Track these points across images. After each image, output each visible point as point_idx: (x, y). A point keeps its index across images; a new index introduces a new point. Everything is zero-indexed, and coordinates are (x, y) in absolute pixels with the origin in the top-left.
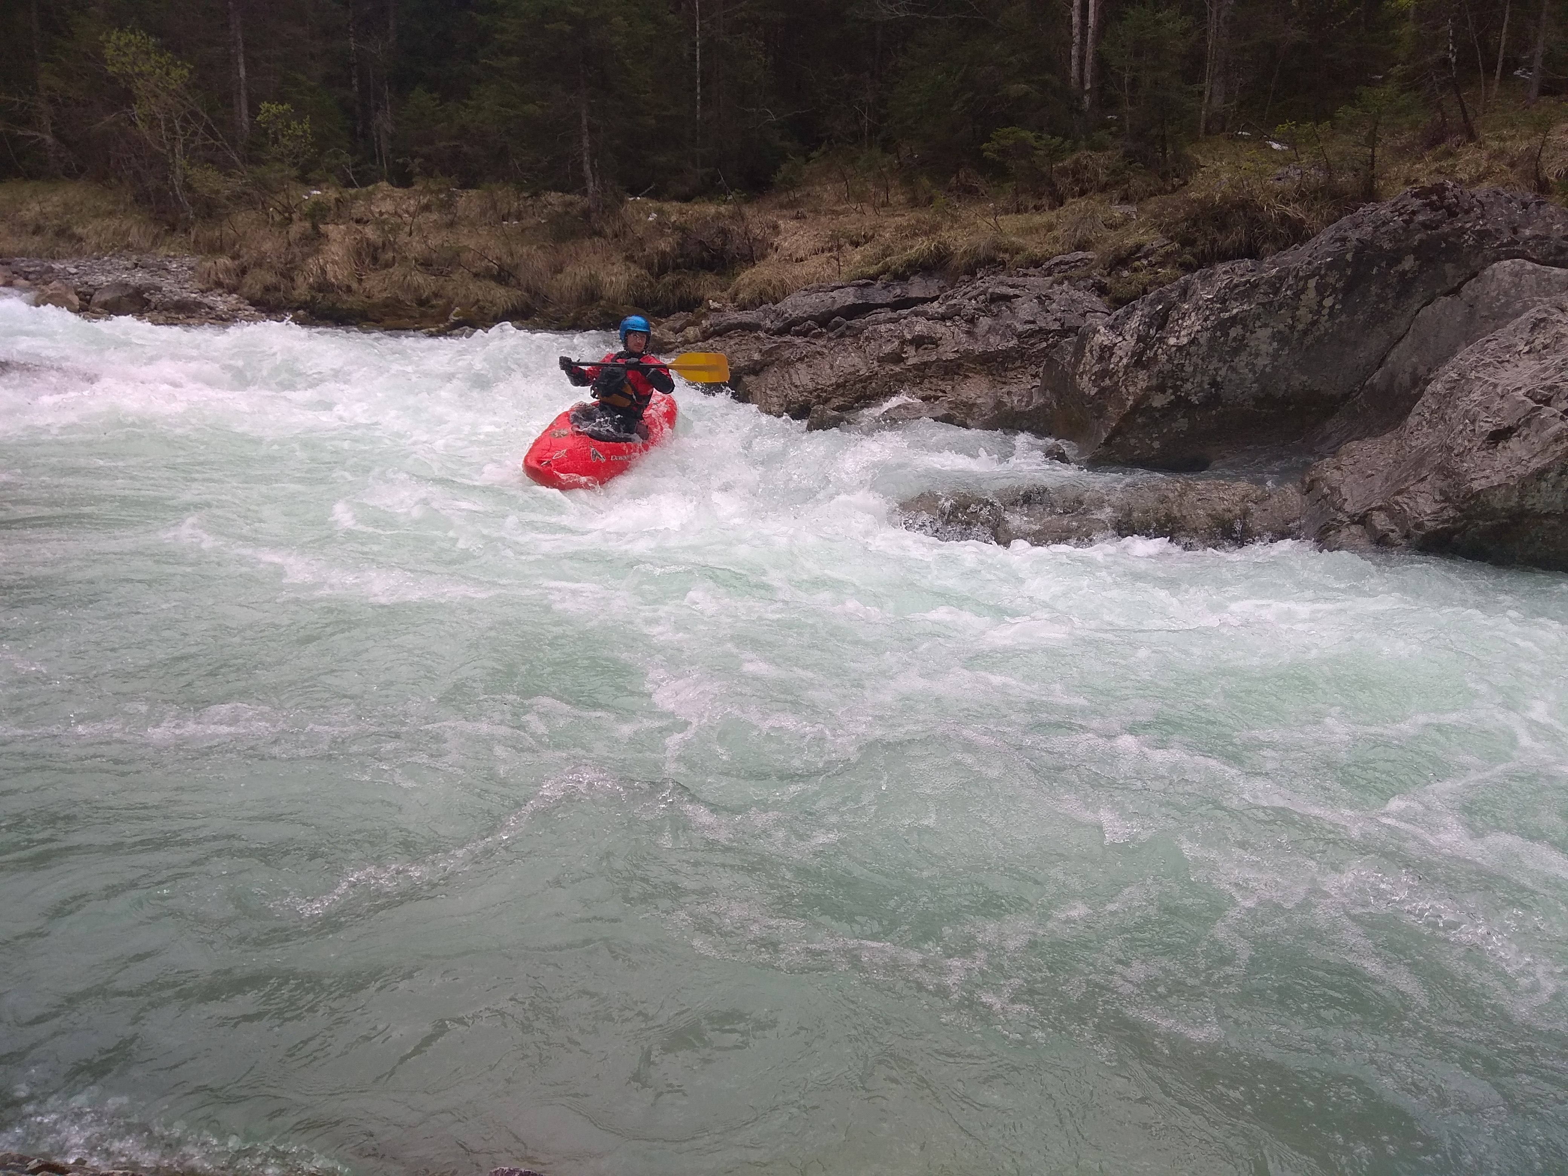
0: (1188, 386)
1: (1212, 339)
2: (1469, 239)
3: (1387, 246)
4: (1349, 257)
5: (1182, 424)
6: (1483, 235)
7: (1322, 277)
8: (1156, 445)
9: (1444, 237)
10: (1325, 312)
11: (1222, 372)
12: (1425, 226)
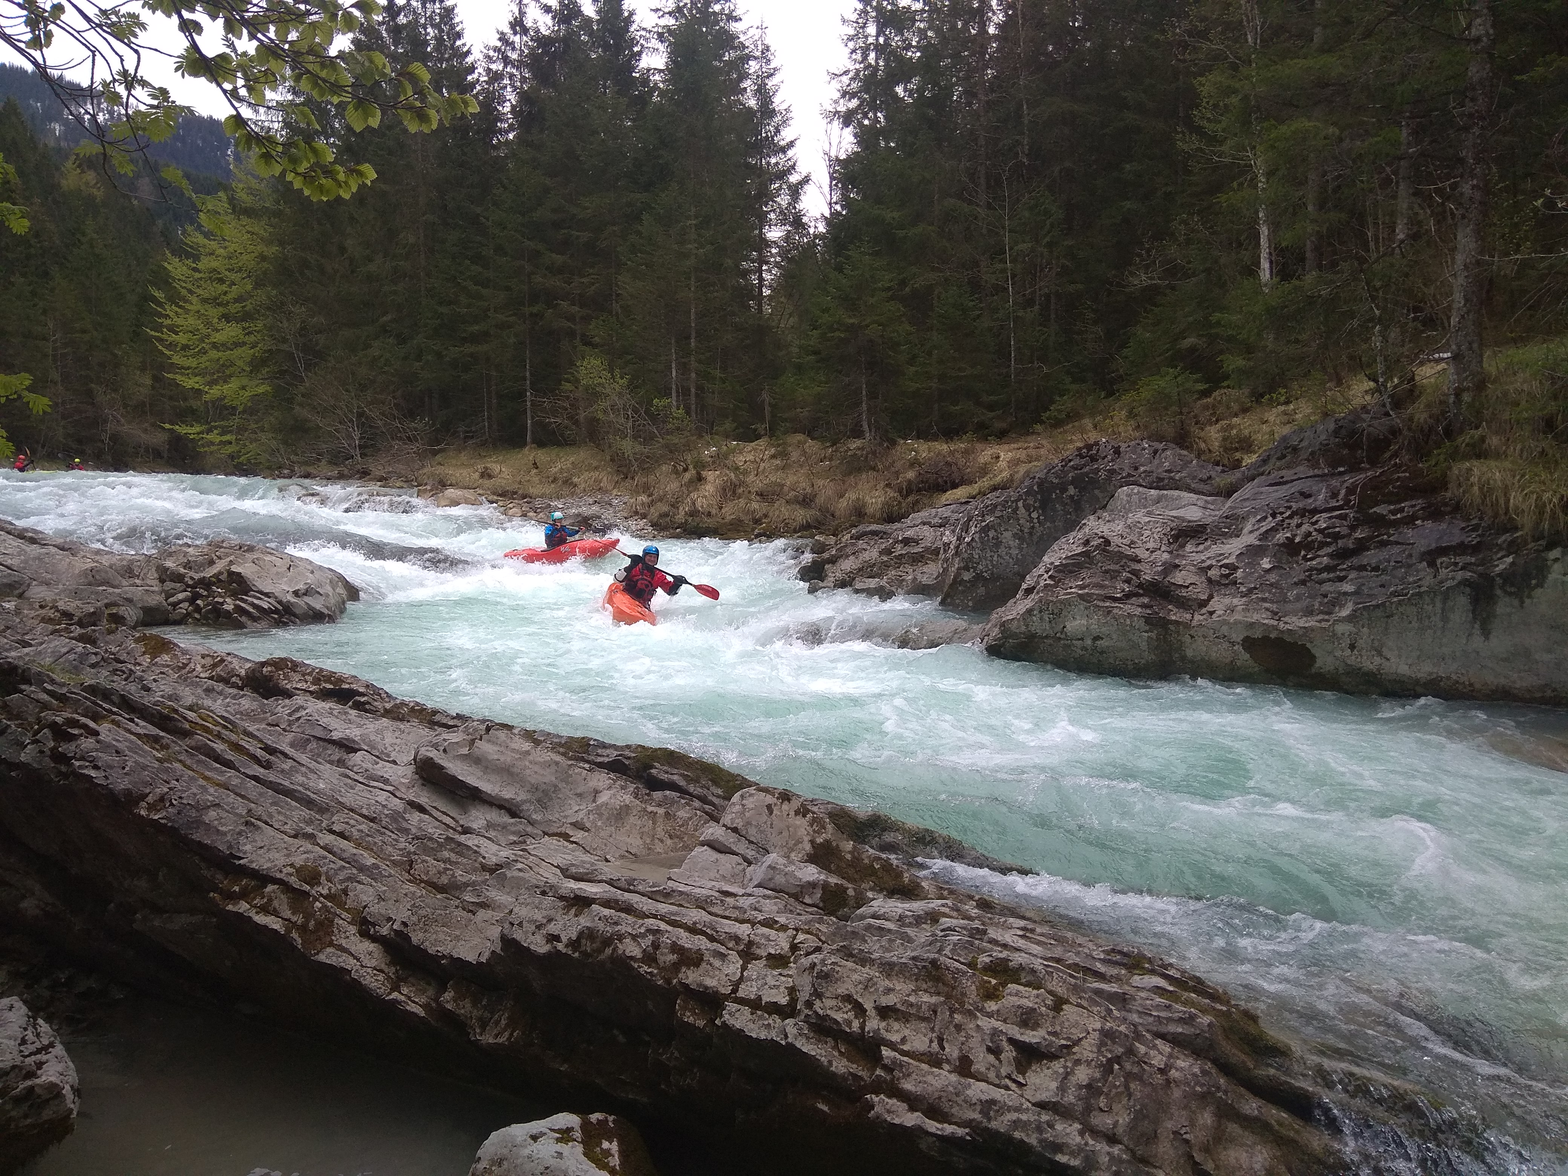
0: (980, 567)
1: (981, 538)
2: (1103, 475)
3: (1055, 481)
4: (1035, 488)
5: (981, 591)
6: (1112, 472)
7: (1025, 500)
8: (970, 604)
9: (1087, 474)
10: (1036, 521)
11: (995, 558)
12: (1074, 468)
